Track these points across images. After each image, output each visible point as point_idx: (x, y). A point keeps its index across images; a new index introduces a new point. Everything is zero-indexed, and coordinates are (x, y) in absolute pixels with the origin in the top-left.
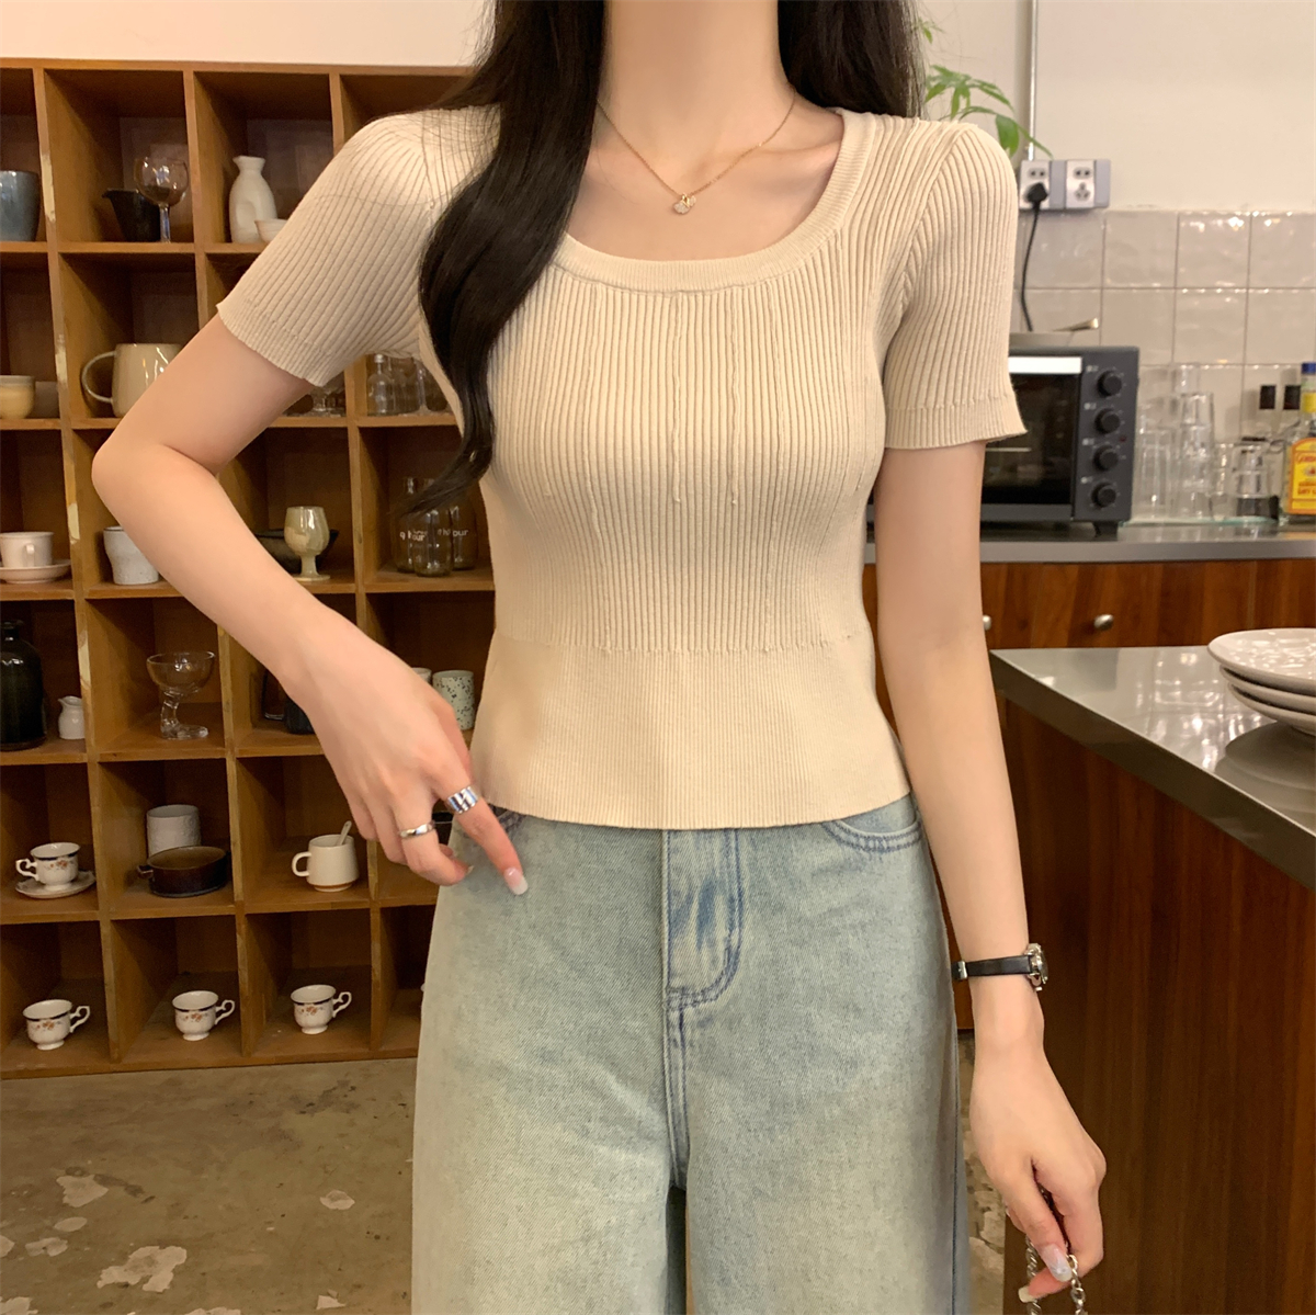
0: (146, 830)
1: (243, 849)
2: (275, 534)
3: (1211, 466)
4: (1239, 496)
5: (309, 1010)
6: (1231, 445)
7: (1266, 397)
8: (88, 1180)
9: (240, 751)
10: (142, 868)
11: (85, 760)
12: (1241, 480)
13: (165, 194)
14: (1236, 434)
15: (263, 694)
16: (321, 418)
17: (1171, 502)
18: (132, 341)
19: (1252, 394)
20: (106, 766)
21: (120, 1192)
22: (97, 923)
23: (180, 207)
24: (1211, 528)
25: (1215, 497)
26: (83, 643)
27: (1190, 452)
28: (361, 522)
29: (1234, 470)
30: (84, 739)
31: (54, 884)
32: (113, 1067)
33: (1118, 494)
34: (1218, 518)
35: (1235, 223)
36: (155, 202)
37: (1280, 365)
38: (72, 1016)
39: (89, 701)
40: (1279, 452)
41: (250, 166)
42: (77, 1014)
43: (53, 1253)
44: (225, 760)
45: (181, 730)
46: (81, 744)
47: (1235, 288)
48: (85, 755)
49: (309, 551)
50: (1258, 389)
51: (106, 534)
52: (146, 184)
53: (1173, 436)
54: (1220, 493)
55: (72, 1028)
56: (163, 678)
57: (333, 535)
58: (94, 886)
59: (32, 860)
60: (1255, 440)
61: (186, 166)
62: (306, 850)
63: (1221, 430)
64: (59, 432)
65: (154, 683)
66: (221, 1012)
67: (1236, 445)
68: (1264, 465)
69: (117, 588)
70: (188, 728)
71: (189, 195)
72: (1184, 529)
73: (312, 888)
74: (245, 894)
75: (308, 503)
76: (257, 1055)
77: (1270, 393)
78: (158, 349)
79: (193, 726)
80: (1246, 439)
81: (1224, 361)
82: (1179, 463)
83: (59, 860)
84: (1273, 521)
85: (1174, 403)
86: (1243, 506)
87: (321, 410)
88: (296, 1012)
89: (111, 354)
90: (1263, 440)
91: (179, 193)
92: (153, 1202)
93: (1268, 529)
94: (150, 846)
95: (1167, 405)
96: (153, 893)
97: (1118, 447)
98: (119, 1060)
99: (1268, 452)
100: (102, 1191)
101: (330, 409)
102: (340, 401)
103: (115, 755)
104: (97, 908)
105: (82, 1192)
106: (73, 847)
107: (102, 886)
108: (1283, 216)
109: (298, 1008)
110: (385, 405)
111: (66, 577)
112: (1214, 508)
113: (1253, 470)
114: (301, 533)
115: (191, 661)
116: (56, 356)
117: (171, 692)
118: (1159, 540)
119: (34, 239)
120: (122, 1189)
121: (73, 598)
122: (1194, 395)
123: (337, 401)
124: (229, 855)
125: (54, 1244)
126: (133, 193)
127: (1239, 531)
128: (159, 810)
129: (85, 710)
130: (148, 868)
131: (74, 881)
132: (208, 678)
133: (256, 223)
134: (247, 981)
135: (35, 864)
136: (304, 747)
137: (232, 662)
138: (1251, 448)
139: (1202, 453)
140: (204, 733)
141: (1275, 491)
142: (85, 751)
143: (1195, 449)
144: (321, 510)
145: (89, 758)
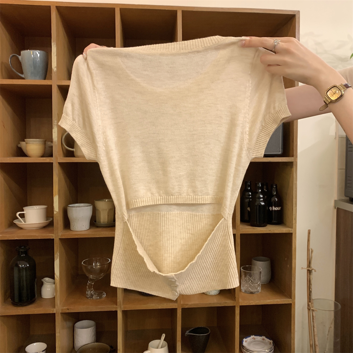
9: (124, 307)
26: (57, 259)
39: (58, 283)
44: (117, 311)
45: (95, 294)
51: (68, 208)
56: (89, 271)
64: (52, 163)
69: (71, 233)
70: (98, 294)
94: (75, 341)
103: (68, 309)
106: (44, 345)
115: (100, 264)
116: (53, 130)
117: (91, 277)
119: (45, 78)
121: (53, 238)
129: (55, 285)
140: (104, 295)
142: (53, 307)
145: (56, 311)
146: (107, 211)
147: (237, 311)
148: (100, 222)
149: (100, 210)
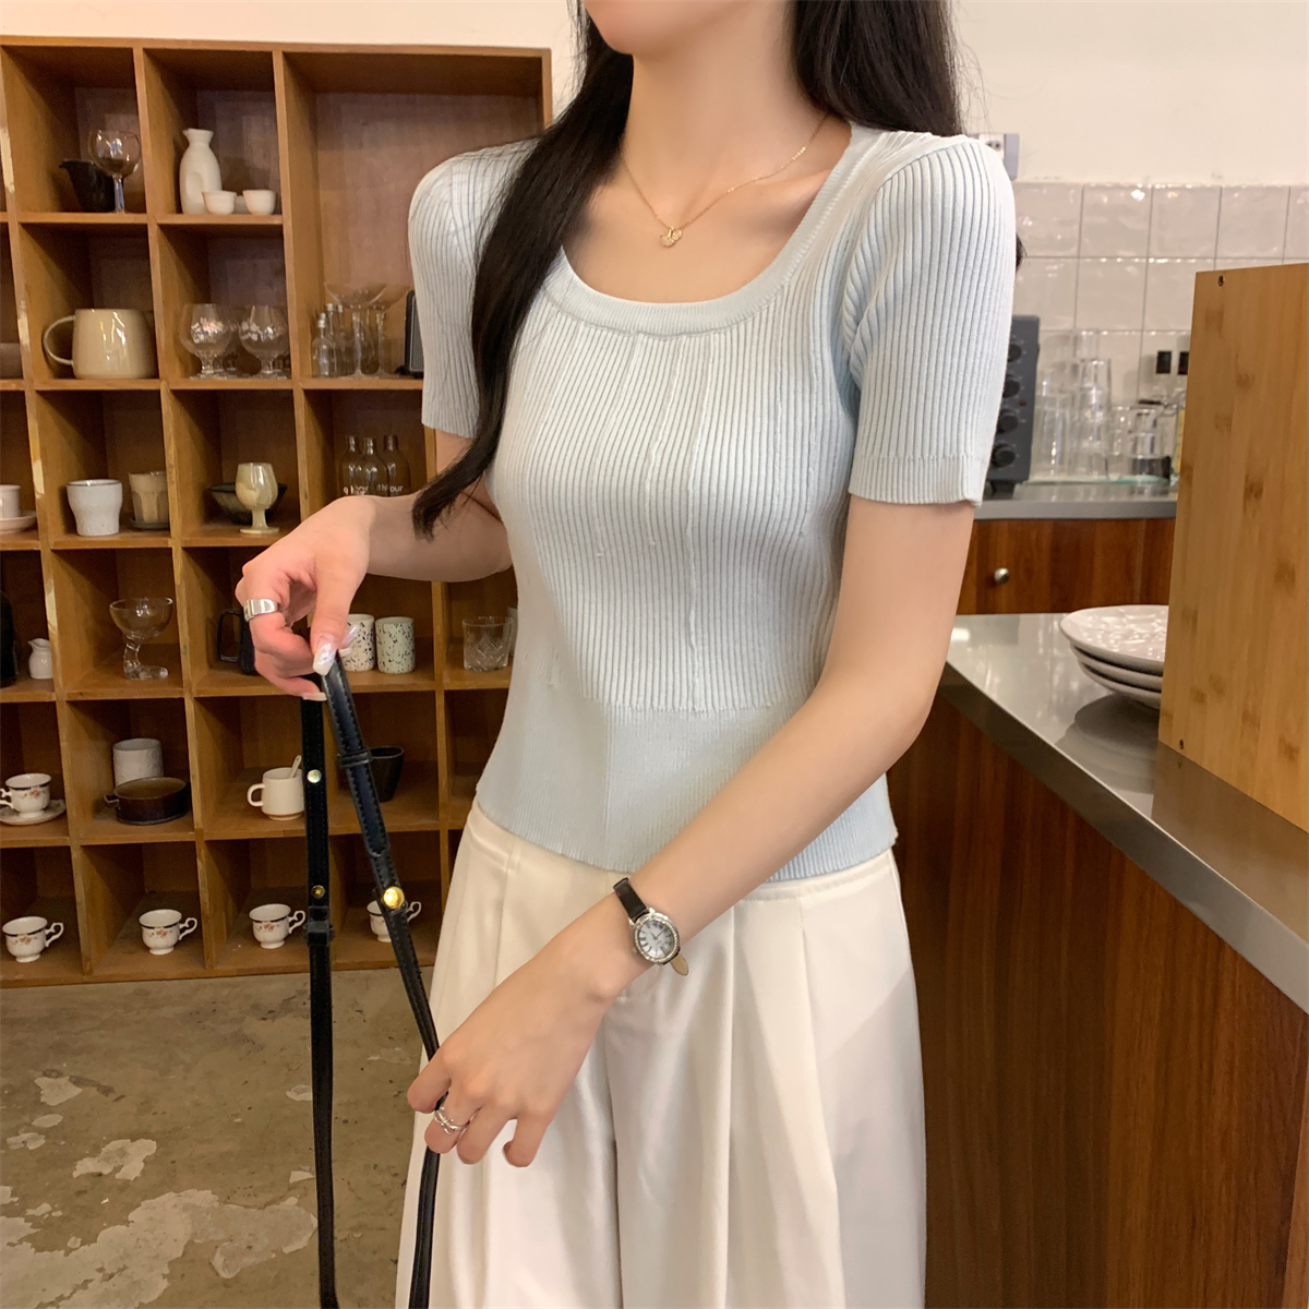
0: (112, 761)
1: (202, 782)
2: (229, 488)
3: (1109, 427)
4: (1133, 456)
5: (266, 927)
6: (1128, 408)
7: (1163, 363)
8: (63, 1081)
9: (199, 692)
10: (109, 798)
11: (54, 699)
12: (1136, 441)
13: (118, 165)
14: (1133, 397)
15: (219, 638)
16: (268, 380)
17: (1068, 461)
18: (91, 306)
19: (1150, 358)
20: (74, 704)
21: (93, 1091)
22: (67, 849)
23: (133, 178)
24: (1106, 487)
25: (1112, 457)
26: (49, 592)
27: (1088, 414)
28: (306, 480)
29: (1130, 432)
30: (52, 680)
31: (27, 812)
32: (85, 978)
33: (1017, 456)
34: (1114, 477)
35: (1138, 195)
36: (109, 173)
37: (1178, 331)
38: (47, 932)
39: (56, 644)
40: (1172, 415)
41: (199, 138)
42: (52, 930)
43: (31, 1147)
44: (183, 699)
45: (143, 670)
46: (50, 684)
47: (1135, 257)
48: (54, 694)
49: (259, 506)
50: (1155, 354)
51: (69, 489)
52: (100, 155)
53: (1073, 398)
54: (1117, 453)
55: (47, 943)
56: (124, 622)
57: (282, 489)
58: (65, 813)
59: (7, 790)
60: (1151, 403)
61: (138, 138)
62: (261, 782)
63: (1118, 393)
64: (23, 393)
65: (118, 628)
66: (185, 929)
67: (1132, 408)
68: (1159, 427)
69: (80, 539)
70: (149, 669)
71: (141, 166)
72: (1080, 488)
73: (266, 817)
74: (205, 821)
75: (257, 460)
76: (219, 968)
77: (1166, 357)
78: (116, 314)
79: (154, 667)
80: (1143, 402)
81: (1125, 328)
82: (1078, 425)
83: (32, 790)
84: (1165, 480)
85: (1075, 368)
86: (1139, 466)
87: (268, 372)
88: (255, 931)
89: (70, 318)
90: (1158, 403)
91: (132, 165)
92: (123, 1100)
93: (1160, 489)
94: (117, 775)
95: (1068, 371)
96: (118, 821)
97: (1018, 411)
98: (91, 972)
99: (1162, 415)
100: (77, 1091)
101: (278, 371)
102: (287, 362)
103: (81, 694)
104: (68, 834)
105: (58, 1092)
106: (45, 778)
107: (72, 814)
108: (1182, 189)
109: (255, 924)
110: (327, 368)
111: (32, 528)
112: (1110, 467)
113: (1147, 432)
114: (251, 489)
115: (151, 607)
116: (19, 321)
117: (132, 636)
118: (1054, 499)
120: (95, 1089)
121: (40, 548)
122: (1094, 360)
123: (284, 364)
124: (189, 785)
125: (33, 1139)
126: (88, 164)
127: (1133, 489)
128: (125, 743)
129: (52, 650)
130: (114, 797)
131: (46, 809)
132: (168, 622)
133: (203, 194)
134: (207, 901)
135: (10, 794)
136: (257, 687)
137: (189, 609)
138: (1145, 411)
139: (1100, 415)
140: (164, 673)
141: (1168, 452)
142: (53, 690)
143: (1093, 413)
144: (270, 467)
145: (57, 697)
146: (156, 495)
147: (440, 701)
148: (142, 519)
149: (141, 494)
